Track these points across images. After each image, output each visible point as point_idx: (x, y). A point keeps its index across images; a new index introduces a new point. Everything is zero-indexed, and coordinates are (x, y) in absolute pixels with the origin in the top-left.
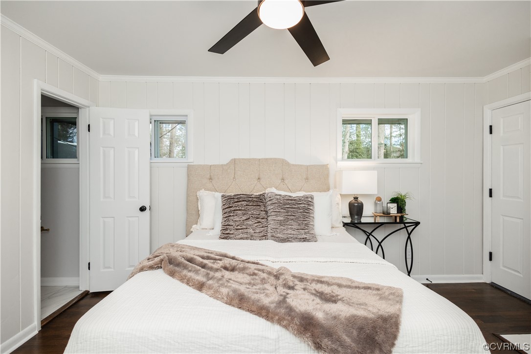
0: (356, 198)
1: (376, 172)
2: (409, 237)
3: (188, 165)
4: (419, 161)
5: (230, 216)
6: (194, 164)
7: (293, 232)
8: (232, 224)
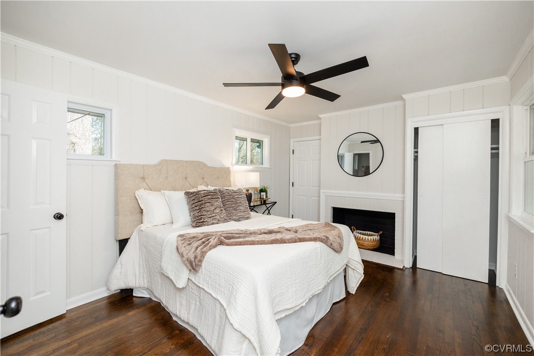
0: (248, 190)
1: (258, 173)
2: (269, 212)
3: (116, 165)
4: (269, 167)
5: (203, 208)
6: (120, 163)
7: (242, 214)
8: (205, 214)
